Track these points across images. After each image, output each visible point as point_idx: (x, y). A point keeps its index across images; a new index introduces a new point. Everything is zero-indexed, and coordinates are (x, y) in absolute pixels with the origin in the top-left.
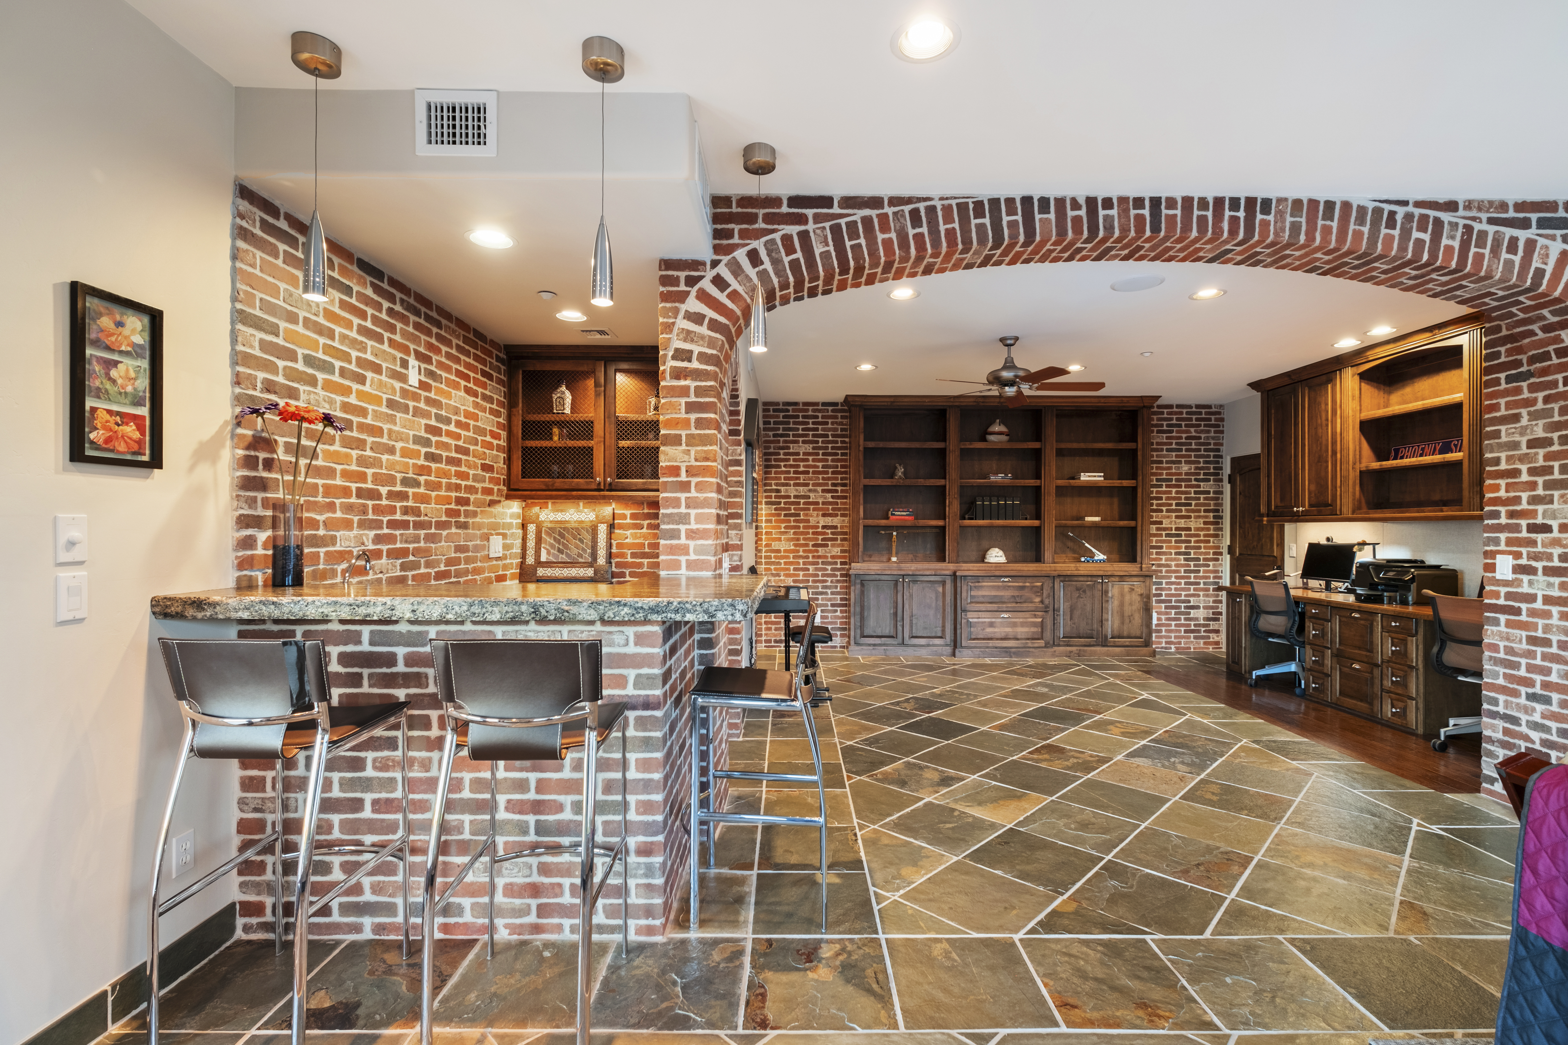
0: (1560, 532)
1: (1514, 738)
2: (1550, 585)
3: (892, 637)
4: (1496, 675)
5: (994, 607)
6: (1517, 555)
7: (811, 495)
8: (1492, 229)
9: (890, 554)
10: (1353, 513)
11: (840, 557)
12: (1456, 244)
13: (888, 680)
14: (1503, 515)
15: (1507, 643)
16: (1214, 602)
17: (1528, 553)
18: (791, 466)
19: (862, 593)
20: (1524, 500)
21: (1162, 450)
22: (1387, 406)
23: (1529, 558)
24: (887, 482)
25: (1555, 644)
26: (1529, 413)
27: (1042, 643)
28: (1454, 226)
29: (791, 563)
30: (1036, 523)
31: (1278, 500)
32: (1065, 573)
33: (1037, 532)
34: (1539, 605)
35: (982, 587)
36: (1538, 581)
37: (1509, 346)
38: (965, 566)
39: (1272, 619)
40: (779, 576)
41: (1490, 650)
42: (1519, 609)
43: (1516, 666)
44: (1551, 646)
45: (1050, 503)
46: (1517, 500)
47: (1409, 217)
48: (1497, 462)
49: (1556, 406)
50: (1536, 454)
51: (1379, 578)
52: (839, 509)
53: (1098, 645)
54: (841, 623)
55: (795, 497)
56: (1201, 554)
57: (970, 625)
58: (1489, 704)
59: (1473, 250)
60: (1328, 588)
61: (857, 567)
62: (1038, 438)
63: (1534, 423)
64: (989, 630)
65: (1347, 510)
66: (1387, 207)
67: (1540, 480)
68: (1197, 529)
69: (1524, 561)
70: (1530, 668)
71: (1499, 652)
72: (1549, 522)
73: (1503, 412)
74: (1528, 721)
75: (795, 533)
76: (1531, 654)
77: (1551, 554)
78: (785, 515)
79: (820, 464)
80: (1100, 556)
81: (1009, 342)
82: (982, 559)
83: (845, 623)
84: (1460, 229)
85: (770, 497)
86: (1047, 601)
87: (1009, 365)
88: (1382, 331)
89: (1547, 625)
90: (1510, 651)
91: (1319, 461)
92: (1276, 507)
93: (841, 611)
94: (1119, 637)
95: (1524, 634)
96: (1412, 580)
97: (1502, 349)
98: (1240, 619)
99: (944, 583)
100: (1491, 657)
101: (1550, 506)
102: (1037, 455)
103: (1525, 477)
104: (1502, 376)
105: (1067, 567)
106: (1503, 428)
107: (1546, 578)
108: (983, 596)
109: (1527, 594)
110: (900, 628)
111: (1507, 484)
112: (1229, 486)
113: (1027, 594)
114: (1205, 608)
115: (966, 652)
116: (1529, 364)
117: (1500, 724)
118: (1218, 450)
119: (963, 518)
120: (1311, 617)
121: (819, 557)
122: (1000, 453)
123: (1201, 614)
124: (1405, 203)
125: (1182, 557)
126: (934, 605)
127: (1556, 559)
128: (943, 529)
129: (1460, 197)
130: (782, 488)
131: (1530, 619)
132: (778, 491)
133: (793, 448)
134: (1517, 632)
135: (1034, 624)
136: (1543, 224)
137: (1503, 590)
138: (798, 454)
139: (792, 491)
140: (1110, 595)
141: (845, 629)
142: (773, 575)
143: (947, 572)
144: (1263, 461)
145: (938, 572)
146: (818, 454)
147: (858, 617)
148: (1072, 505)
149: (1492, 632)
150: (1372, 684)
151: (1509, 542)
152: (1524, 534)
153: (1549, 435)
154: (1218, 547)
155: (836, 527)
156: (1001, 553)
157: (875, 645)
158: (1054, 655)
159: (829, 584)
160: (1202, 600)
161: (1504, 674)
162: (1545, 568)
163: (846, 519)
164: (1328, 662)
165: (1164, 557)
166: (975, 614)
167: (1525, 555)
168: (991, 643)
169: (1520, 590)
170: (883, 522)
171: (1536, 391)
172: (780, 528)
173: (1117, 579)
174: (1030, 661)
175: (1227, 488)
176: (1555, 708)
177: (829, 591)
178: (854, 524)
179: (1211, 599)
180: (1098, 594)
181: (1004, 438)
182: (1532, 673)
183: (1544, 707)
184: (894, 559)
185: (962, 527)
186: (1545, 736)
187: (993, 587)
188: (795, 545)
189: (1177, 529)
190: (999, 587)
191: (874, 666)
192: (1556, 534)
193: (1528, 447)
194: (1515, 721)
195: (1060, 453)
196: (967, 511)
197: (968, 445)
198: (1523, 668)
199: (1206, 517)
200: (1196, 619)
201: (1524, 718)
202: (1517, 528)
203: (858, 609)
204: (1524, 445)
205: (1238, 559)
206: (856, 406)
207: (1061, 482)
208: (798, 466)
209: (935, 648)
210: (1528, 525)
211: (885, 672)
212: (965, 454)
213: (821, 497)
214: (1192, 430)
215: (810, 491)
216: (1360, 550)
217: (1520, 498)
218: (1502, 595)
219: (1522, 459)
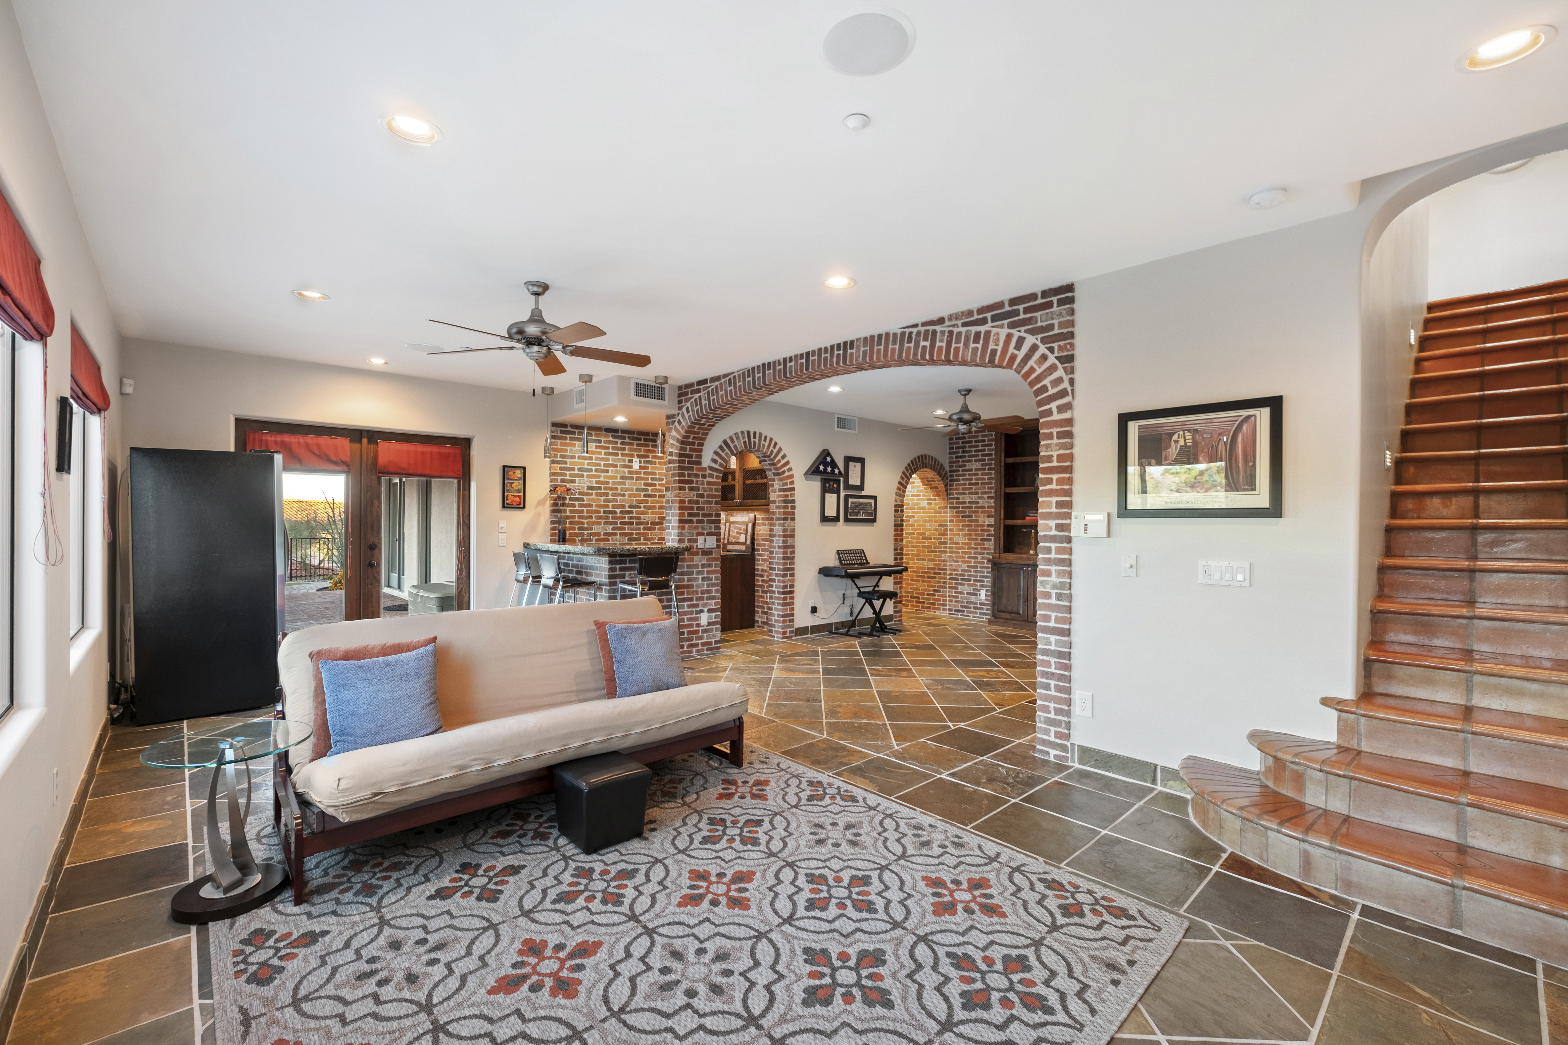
7: (980, 501)
8: (964, 330)
12: (944, 344)
18: (967, 479)
19: (998, 577)
28: (943, 332)
29: (966, 553)
47: (919, 333)
52: (995, 512)
55: (970, 503)
59: (954, 345)
66: (908, 330)
75: (969, 530)
78: (963, 517)
79: (986, 477)
81: (963, 393)
84: (947, 334)
85: (953, 503)
121: (985, 549)
124: (916, 326)
129: (945, 314)
130: (961, 497)
132: (958, 498)
133: (968, 466)
136: (995, 319)
138: (971, 470)
139: (967, 498)
146: (984, 469)
147: (995, 596)
172: (959, 526)
178: (998, 523)
188: (969, 539)
203: (995, 590)
208: (971, 479)
213: (987, 502)
215: (979, 498)
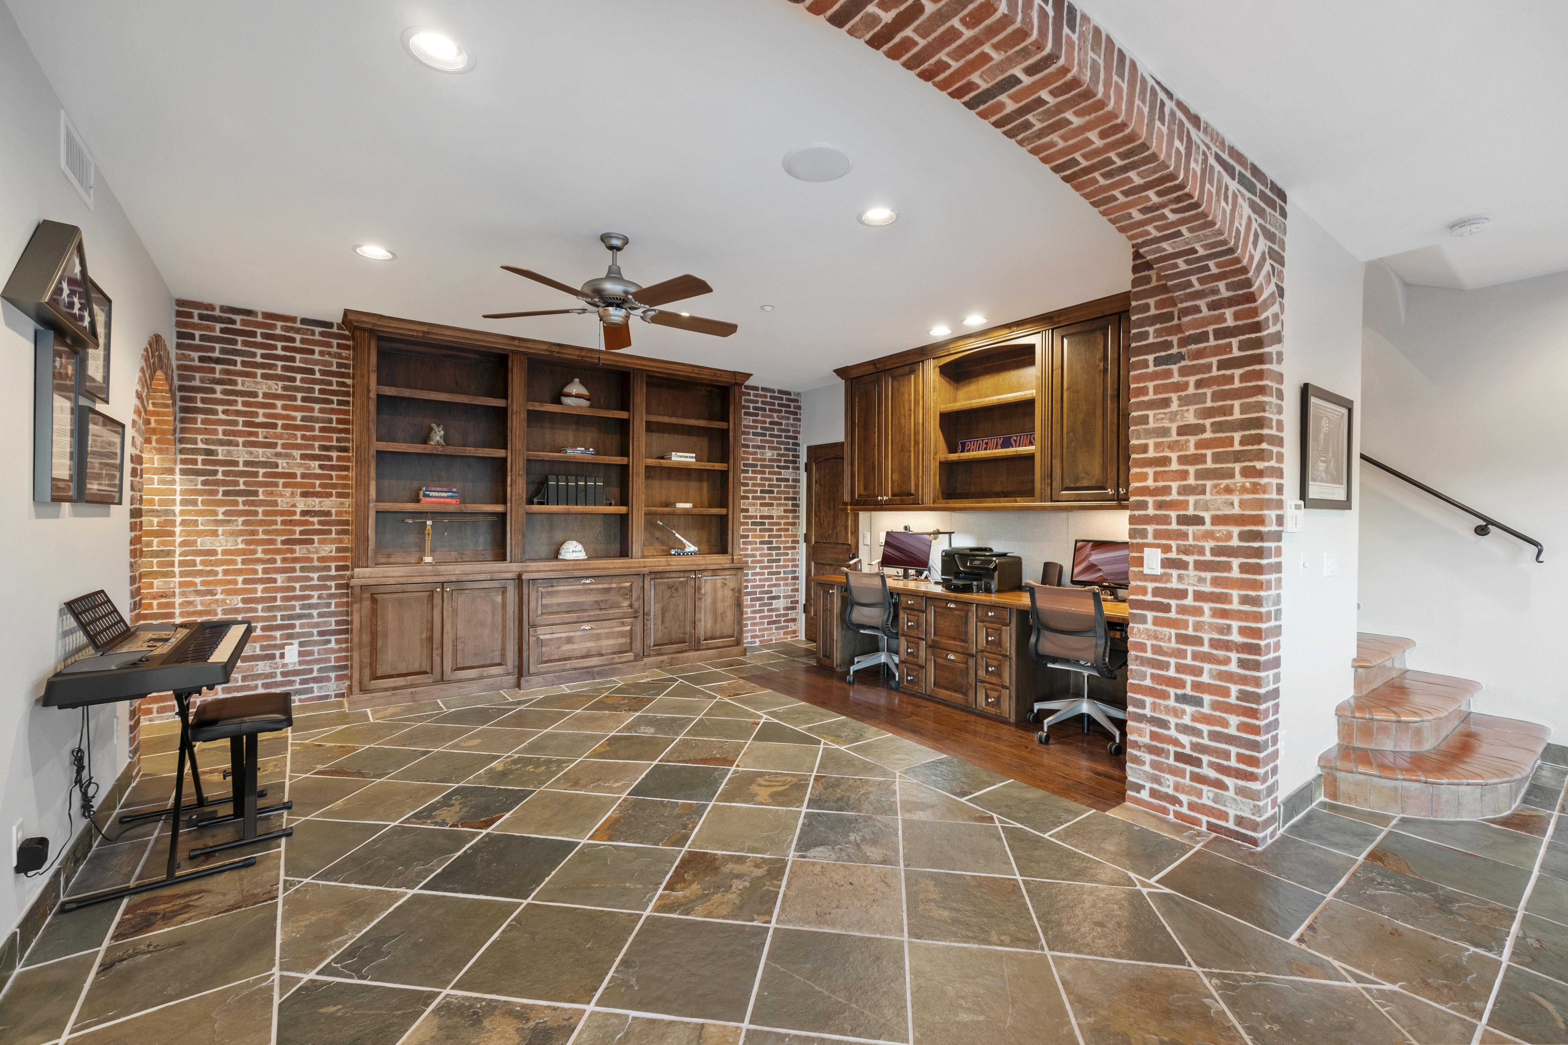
0: (1213, 524)
1: (1163, 742)
2: (1201, 580)
3: (426, 673)
4: (1143, 676)
5: (573, 616)
6: (1166, 549)
7: (280, 461)
9: (422, 551)
10: (934, 502)
11: (334, 559)
12: (1199, 171)
13: (415, 755)
14: (1150, 505)
15: (1154, 642)
16: (793, 590)
17: (1178, 547)
18: (239, 413)
19: (374, 612)
20: (1174, 491)
21: (748, 433)
22: (955, 401)
23: (1179, 551)
24: (418, 448)
25: (1206, 642)
26: (1179, 398)
27: (630, 655)
28: (1197, 147)
29: (239, 571)
30: (623, 509)
31: (862, 489)
32: (656, 569)
33: (624, 520)
34: (1189, 601)
35: (556, 592)
36: (1188, 576)
37: (1158, 326)
38: (533, 566)
39: (866, 611)
40: (212, 593)
41: (1136, 650)
42: (1169, 605)
43: (1165, 666)
44: (1202, 644)
45: (638, 485)
46: (1167, 490)
48: (1144, 448)
49: (1208, 392)
50: (1188, 441)
51: (965, 566)
52: (334, 486)
53: (690, 650)
54: (337, 659)
55: (247, 463)
56: (782, 542)
57: (541, 643)
58: (1135, 706)
59: (1207, 185)
60: (906, 576)
61: (364, 574)
62: (625, 405)
63: (1185, 408)
64: (566, 647)
65: (928, 499)
66: (1159, 93)
67: (1192, 469)
68: (779, 517)
69: (1173, 555)
70: (1180, 668)
71: (1146, 652)
72: (1201, 514)
73: (1151, 396)
74: (1177, 724)
75: (245, 522)
76: (1181, 654)
77: (1203, 548)
78: (225, 493)
79: (298, 414)
80: (691, 548)
81: (616, 242)
82: (555, 555)
83: (346, 658)
84: (1201, 155)
85: (195, 462)
86: (636, 605)
87: (614, 274)
88: (975, 320)
89: (1198, 622)
90: (1157, 650)
91: (902, 451)
92: (859, 496)
93: (338, 642)
94: (712, 638)
95: (1173, 632)
96: (995, 569)
97: (1151, 330)
98: (831, 611)
99: (504, 590)
100: (1137, 657)
101: (1202, 497)
102: (623, 427)
103: (1175, 466)
104: (1151, 358)
105: (658, 562)
106: (1151, 413)
107: (1198, 573)
108: (559, 604)
109: (1177, 590)
110: (437, 659)
111: (1155, 473)
112: (805, 474)
113: (613, 597)
114: (785, 597)
115: (534, 680)
116: (1179, 346)
117: (1147, 728)
118: (796, 438)
119: (530, 502)
120: (904, 609)
121: (295, 560)
122: (578, 420)
123: (780, 604)
125: (765, 546)
126: (489, 621)
127: (1208, 552)
128: (503, 516)
130: (219, 448)
131: (1180, 617)
132: (210, 452)
133: (243, 384)
134: (1166, 630)
135: (622, 634)
137: (1150, 586)
138: (254, 394)
139: (241, 454)
140: (703, 591)
141: (345, 667)
142: (198, 593)
143: (509, 575)
144: (847, 450)
145: (496, 576)
146: (293, 399)
147: (366, 651)
148: (662, 489)
149: (1139, 630)
150: (967, 674)
151: (1157, 535)
152: (1174, 526)
153: (1201, 422)
154: (795, 536)
155: (328, 513)
156: (580, 547)
157: (395, 689)
158: (644, 669)
159: (314, 601)
160: (783, 590)
161: (1152, 675)
162: (1196, 562)
163: (347, 501)
164: (922, 653)
165: (749, 547)
166: (548, 629)
167: (1174, 549)
168: (568, 664)
169: (1169, 585)
170: (411, 507)
171: (1188, 375)
172: (215, 513)
173: (710, 573)
174: (619, 681)
175: (803, 476)
176: (1206, 710)
177: (315, 612)
178: (360, 509)
179: (790, 588)
180: (690, 591)
181: (584, 403)
182: (1182, 673)
183: (1194, 709)
184: (428, 559)
185: (529, 514)
186: (1195, 740)
187: (572, 591)
188: (247, 542)
189: (762, 517)
190: (578, 591)
191: (391, 728)
192: (1208, 526)
193: (1178, 434)
194: (1164, 724)
195: (651, 427)
196: (536, 493)
197: (537, 407)
198: (1172, 668)
199: (786, 505)
200: (777, 609)
201: (1173, 721)
202: (1166, 520)
203: (366, 638)
204: (1174, 432)
205: (814, 547)
206: (364, 330)
207: (652, 462)
208: (254, 414)
209: (490, 681)
210: (1178, 517)
211: (411, 738)
212: (534, 417)
213: (300, 466)
214: (775, 415)
215: (278, 455)
216: (935, 539)
217: (1170, 487)
218: (1150, 590)
219: (1172, 446)
